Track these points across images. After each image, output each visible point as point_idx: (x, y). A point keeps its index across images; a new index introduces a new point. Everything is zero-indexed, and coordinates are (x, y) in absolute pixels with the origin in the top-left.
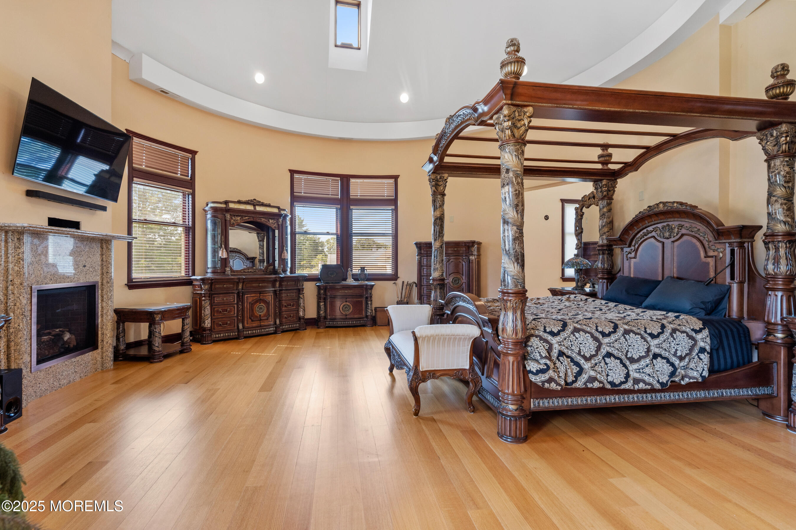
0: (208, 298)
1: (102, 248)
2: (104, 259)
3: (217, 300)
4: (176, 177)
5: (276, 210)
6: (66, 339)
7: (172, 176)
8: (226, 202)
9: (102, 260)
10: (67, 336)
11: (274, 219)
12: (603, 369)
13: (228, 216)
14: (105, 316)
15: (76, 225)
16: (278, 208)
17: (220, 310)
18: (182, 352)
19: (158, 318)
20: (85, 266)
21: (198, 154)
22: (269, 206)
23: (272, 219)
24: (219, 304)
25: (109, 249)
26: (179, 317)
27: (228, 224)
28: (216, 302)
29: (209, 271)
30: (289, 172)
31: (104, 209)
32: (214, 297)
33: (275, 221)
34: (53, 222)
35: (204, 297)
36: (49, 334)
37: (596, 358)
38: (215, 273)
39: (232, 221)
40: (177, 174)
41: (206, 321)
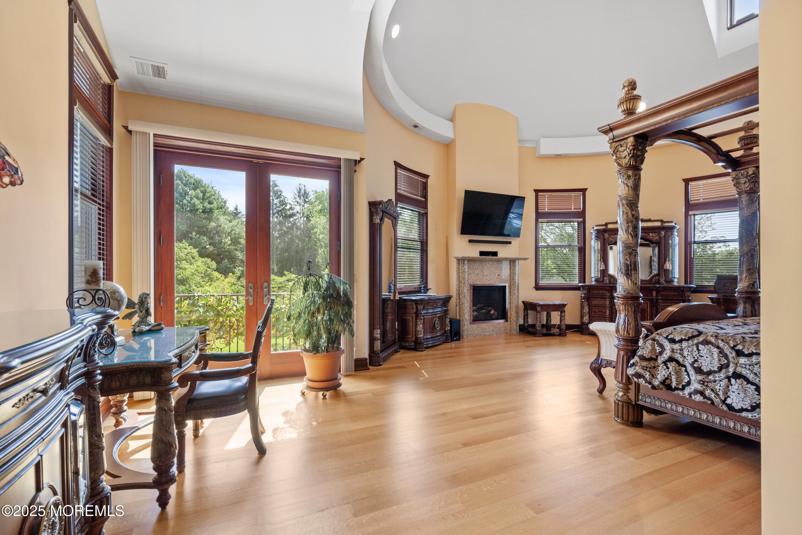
0: (586, 300)
1: (510, 265)
2: (512, 271)
3: (595, 302)
4: (571, 212)
5: (658, 224)
6: (492, 313)
7: (566, 212)
8: (606, 224)
9: (510, 272)
10: (492, 312)
11: (655, 232)
12: (721, 388)
13: (607, 235)
14: (511, 304)
15: (495, 254)
16: (662, 221)
17: (597, 311)
18: (560, 335)
19: (539, 309)
20: (499, 275)
21: (587, 190)
22: (650, 221)
23: (652, 233)
24: (596, 306)
25: (515, 266)
26: (558, 310)
27: (606, 242)
28: (593, 304)
29: (593, 279)
30: (682, 181)
31: (510, 243)
32: (592, 300)
33: (657, 234)
34: (482, 253)
35: (584, 299)
36: (486, 309)
37: (717, 375)
38: (598, 281)
39: (611, 239)
40: (571, 209)
41: (584, 318)
